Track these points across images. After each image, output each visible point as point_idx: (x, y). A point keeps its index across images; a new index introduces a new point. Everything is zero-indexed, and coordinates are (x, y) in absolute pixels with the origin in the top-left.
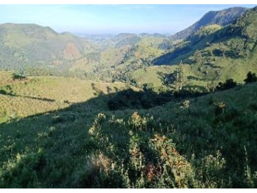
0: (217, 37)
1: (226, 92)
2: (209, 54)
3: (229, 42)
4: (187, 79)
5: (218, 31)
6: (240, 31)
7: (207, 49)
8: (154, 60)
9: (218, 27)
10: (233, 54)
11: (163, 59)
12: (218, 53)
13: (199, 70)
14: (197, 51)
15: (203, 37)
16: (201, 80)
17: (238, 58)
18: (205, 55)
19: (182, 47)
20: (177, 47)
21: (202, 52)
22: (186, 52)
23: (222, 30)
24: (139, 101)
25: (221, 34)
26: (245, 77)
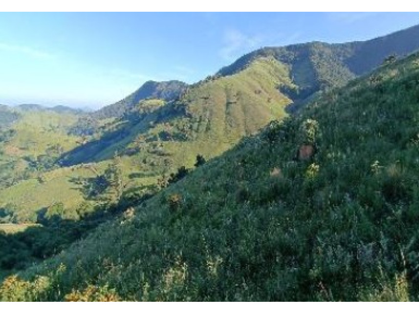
0: (161, 116)
1: (179, 182)
2: (155, 138)
3: (175, 122)
4: (128, 179)
5: (161, 108)
6: (183, 110)
7: (151, 131)
8: (62, 156)
9: (162, 102)
10: (181, 137)
11: (80, 154)
12: (164, 136)
13: (145, 162)
14: (139, 135)
15: (144, 115)
16: (148, 176)
17: (185, 140)
18: (150, 140)
19: (115, 130)
20: (106, 130)
21: (145, 137)
22: (123, 138)
23: (166, 106)
24: (26, 253)
25: (166, 112)
26: (195, 161)
